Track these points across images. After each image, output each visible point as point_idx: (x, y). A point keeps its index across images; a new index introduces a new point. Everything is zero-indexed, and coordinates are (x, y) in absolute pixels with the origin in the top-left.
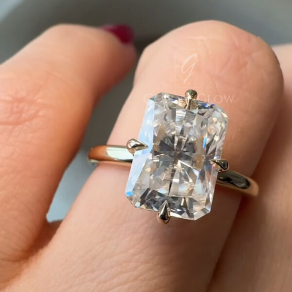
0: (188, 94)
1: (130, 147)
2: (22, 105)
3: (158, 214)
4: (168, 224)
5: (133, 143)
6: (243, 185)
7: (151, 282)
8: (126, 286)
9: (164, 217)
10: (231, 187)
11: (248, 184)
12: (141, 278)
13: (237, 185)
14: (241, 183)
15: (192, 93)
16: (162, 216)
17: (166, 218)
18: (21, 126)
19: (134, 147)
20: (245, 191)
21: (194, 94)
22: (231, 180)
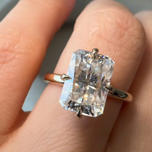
0: (94, 51)
1: (63, 78)
2: (6, 53)
3: (76, 113)
4: (81, 119)
5: (64, 76)
6: (124, 96)
7: (75, 145)
8: (62, 148)
9: (79, 115)
10: (117, 97)
11: (127, 95)
12: (69, 143)
13: (120, 96)
14: (123, 95)
15: (96, 50)
16: (78, 114)
17: (80, 115)
18: (6, 64)
19: (65, 78)
20: (125, 99)
21: (97, 50)
22: (117, 94)
